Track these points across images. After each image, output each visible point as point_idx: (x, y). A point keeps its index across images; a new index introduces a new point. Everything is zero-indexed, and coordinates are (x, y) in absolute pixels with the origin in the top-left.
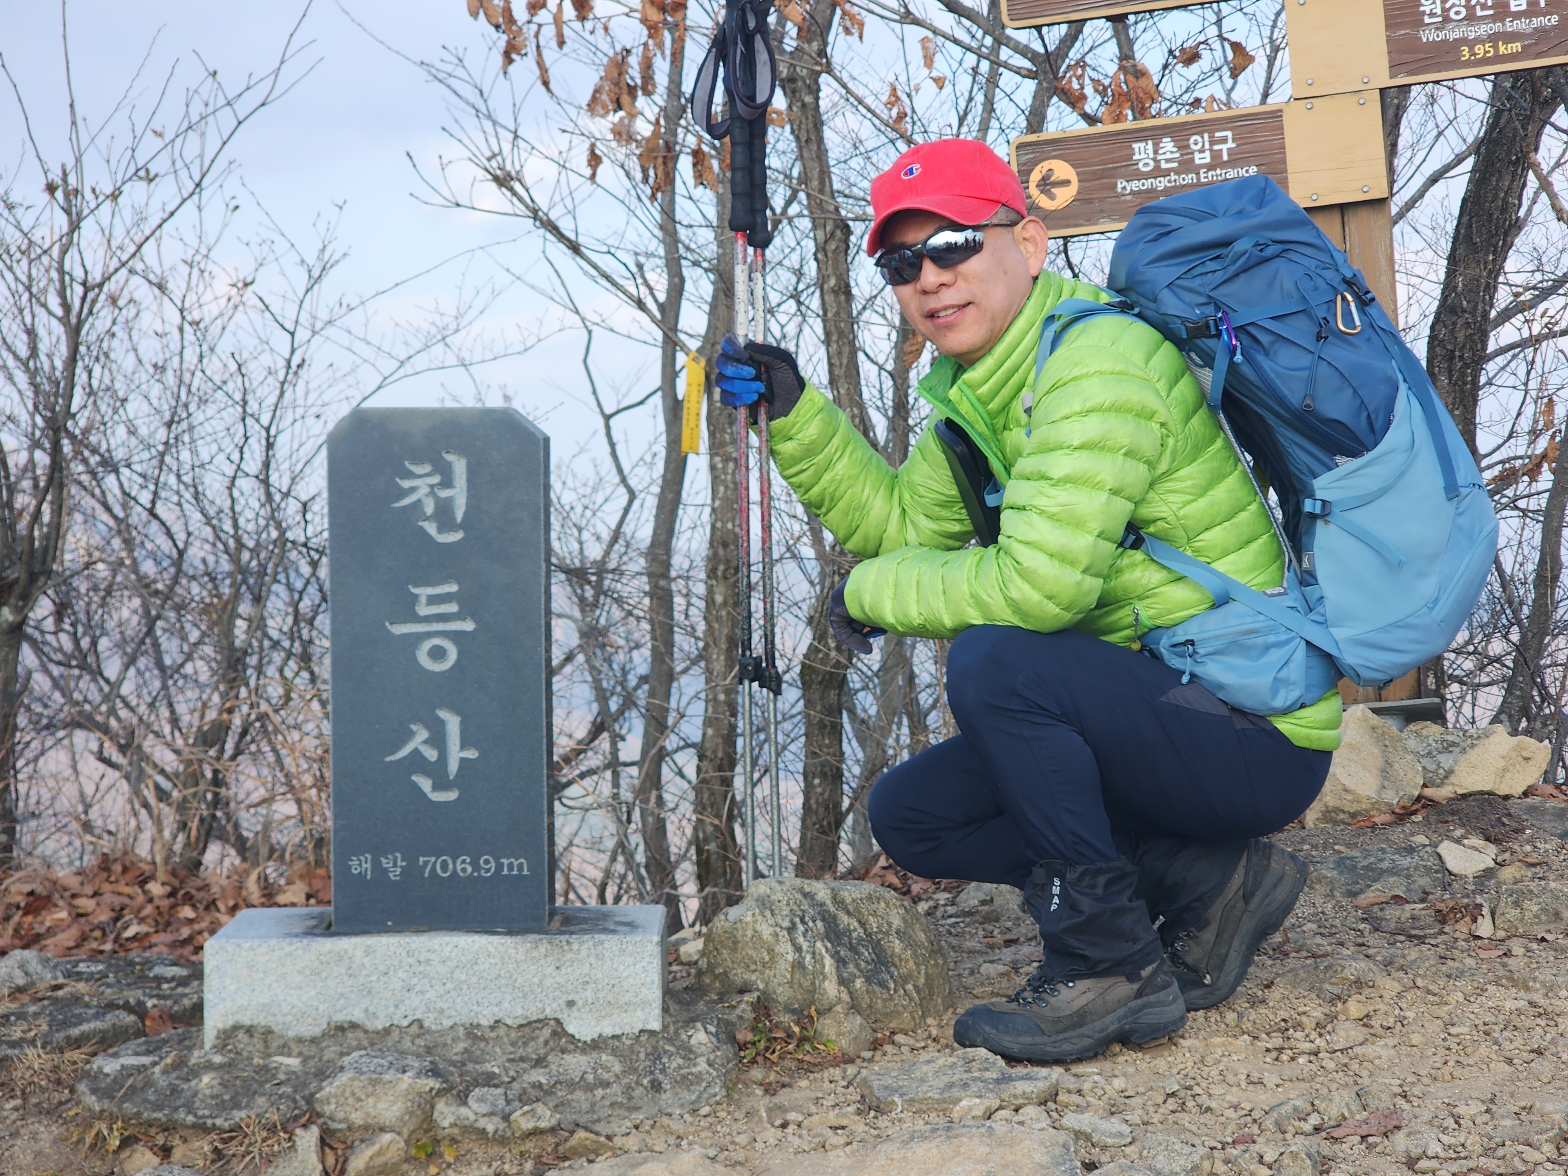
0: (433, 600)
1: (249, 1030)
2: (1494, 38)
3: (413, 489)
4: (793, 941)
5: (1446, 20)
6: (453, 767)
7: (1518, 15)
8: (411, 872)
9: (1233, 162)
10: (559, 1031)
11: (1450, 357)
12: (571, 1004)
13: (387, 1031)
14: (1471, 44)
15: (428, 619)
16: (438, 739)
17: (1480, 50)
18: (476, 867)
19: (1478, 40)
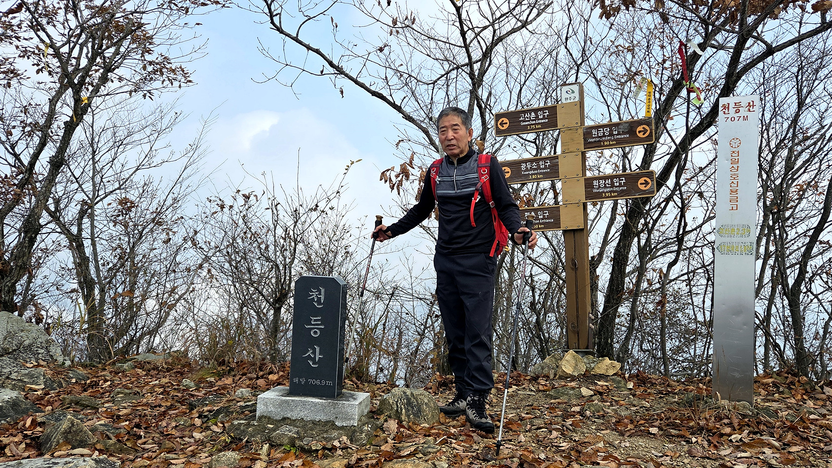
0: (315, 320)
1: (266, 417)
2: (611, 192)
3: (313, 295)
4: (397, 405)
5: (599, 187)
6: (317, 359)
7: (616, 187)
8: (307, 382)
9: (548, 219)
10: (333, 424)
11: (618, 262)
12: (336, 418)
13: (295, 420)
14: (605, 193)
15: (314, 325)
16: (314, 353)
17: (607, 194)
18: (321, 383)
19: (607, 192)
